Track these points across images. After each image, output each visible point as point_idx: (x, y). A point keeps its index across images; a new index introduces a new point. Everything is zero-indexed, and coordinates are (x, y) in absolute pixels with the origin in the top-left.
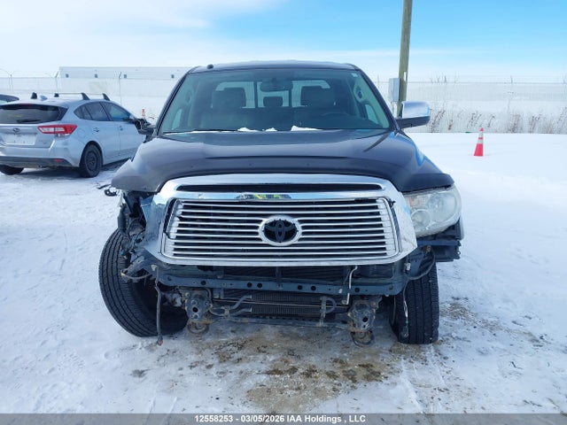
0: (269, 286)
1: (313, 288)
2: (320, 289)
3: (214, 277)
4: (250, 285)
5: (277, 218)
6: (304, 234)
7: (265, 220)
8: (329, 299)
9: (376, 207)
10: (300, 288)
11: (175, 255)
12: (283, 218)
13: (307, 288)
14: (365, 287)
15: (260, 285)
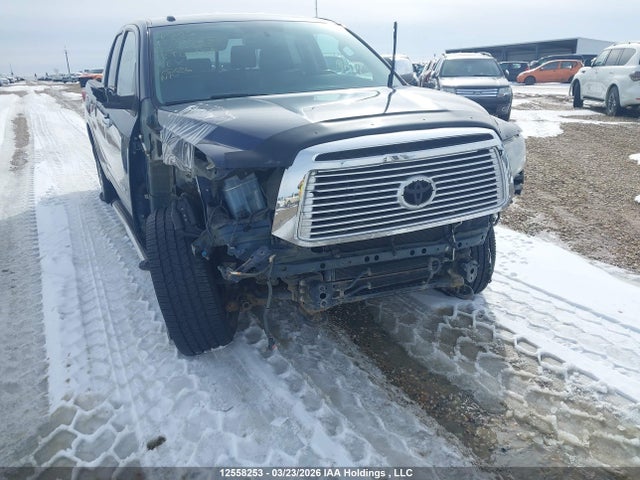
0: (385, 257)
1: (424, 251)
2: (430, 250)
3: (332, 258)
4: (367, 259)
5: (415, 179)
6: (438, 192)
7: (404, 183)
8: (436, 259)
9: (489, 157)
10: (412, 253)
11: (312, 236)
12: (421, 179)
13: (418, 252)
14: (466, 241)
15: (377, 258)
